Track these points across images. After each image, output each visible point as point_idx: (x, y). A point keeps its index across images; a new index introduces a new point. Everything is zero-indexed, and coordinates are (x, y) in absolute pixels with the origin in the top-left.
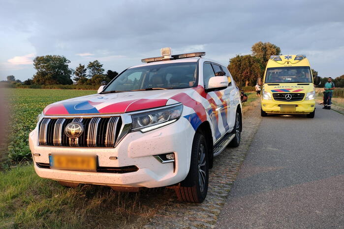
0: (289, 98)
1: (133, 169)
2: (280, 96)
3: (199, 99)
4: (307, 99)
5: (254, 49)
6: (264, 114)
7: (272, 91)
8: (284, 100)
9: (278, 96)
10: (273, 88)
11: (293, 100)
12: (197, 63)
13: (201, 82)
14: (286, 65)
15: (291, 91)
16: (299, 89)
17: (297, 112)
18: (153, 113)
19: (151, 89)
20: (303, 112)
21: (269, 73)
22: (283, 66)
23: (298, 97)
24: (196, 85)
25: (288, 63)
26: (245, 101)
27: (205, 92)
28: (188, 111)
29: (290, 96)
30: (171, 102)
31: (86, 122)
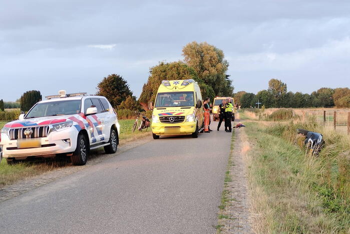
0: (172, 121)
1: (54, 145)
2: (165, 119)
3: (81, 119)
4: (187, 121)
5: (186, 52)
6: (156, 137)
7: (159, 115)
8: (169, 122)
9: (164, 119)
10: (160, 112)
11: (175, 122)
12: (81, 100)
13: (82, 111)
14: (174, 90)
15: (174, 115)
16: (180, 112)
17: (181, 133)
18: (61, 124)
19: (56, 115)
20: (185, 133)
21: (159, 97)
22: (171, 91)
23: (180, 119)
24: (80, 112)
25: (176, 88)
26: (148, 127)
27: (85, 116)
28: (75, 123)
29: (173, 119)
30: (68, 120)
31: (33, 129)
